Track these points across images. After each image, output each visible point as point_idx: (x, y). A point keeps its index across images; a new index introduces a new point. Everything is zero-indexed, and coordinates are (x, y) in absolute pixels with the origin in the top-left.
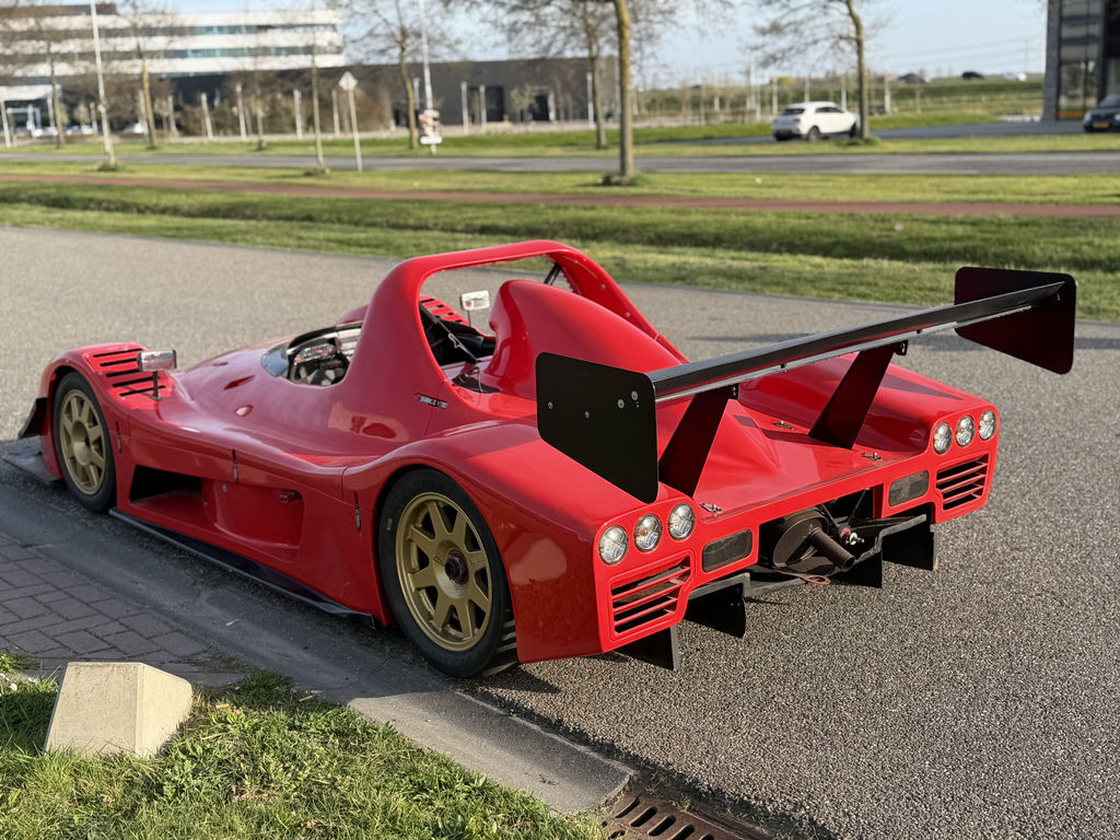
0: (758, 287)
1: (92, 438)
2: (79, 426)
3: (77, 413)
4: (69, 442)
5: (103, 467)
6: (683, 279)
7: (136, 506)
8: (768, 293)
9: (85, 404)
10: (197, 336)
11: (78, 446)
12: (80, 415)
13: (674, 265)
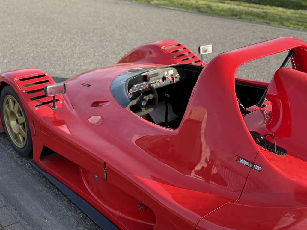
0: (268, 21)
1: (20, 122)
2: (12, 113)
3: (12, 107)
4: (8, 119)
5: (26, 138)
6: (236, 15)
7: (42, 163)
8: (273, 25)
9: (16, 104)
10: (59, 34)
11: (13, 123)
12: (13, 108)
13: (230, 9)
